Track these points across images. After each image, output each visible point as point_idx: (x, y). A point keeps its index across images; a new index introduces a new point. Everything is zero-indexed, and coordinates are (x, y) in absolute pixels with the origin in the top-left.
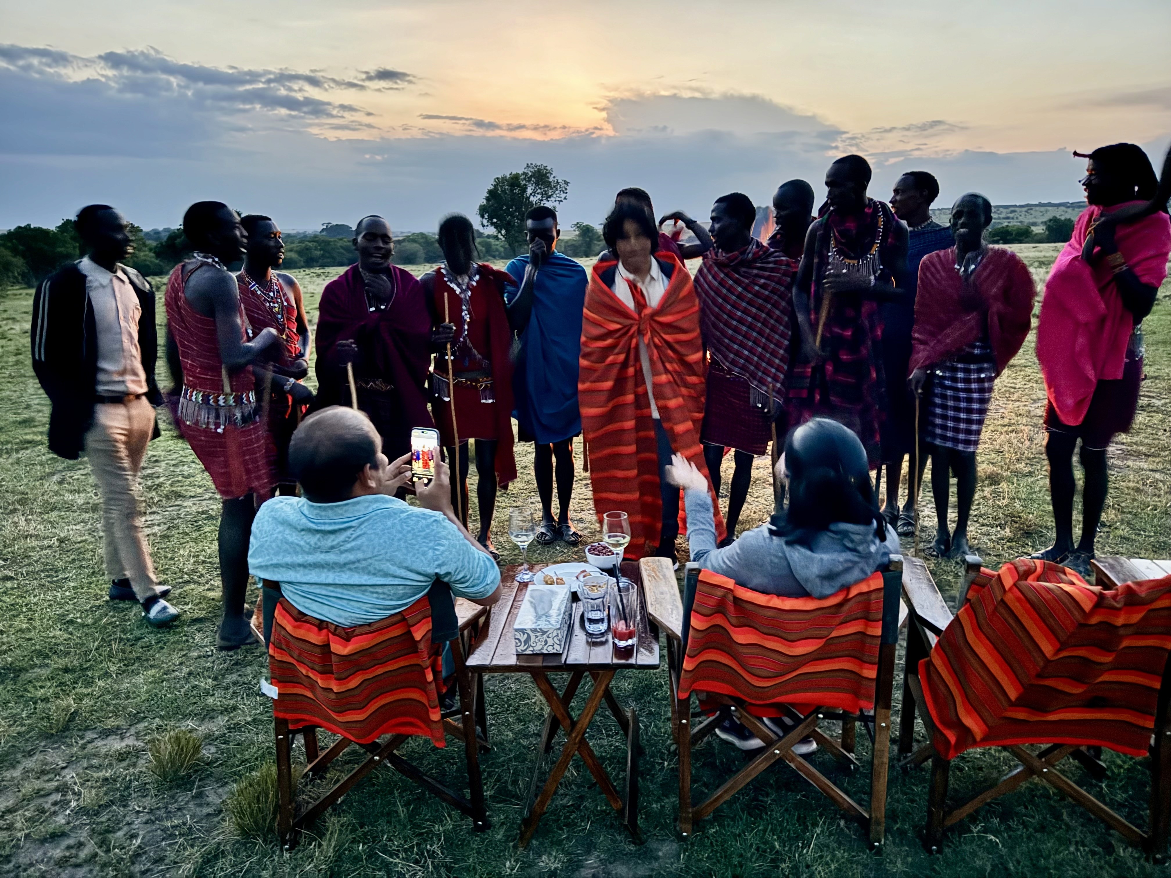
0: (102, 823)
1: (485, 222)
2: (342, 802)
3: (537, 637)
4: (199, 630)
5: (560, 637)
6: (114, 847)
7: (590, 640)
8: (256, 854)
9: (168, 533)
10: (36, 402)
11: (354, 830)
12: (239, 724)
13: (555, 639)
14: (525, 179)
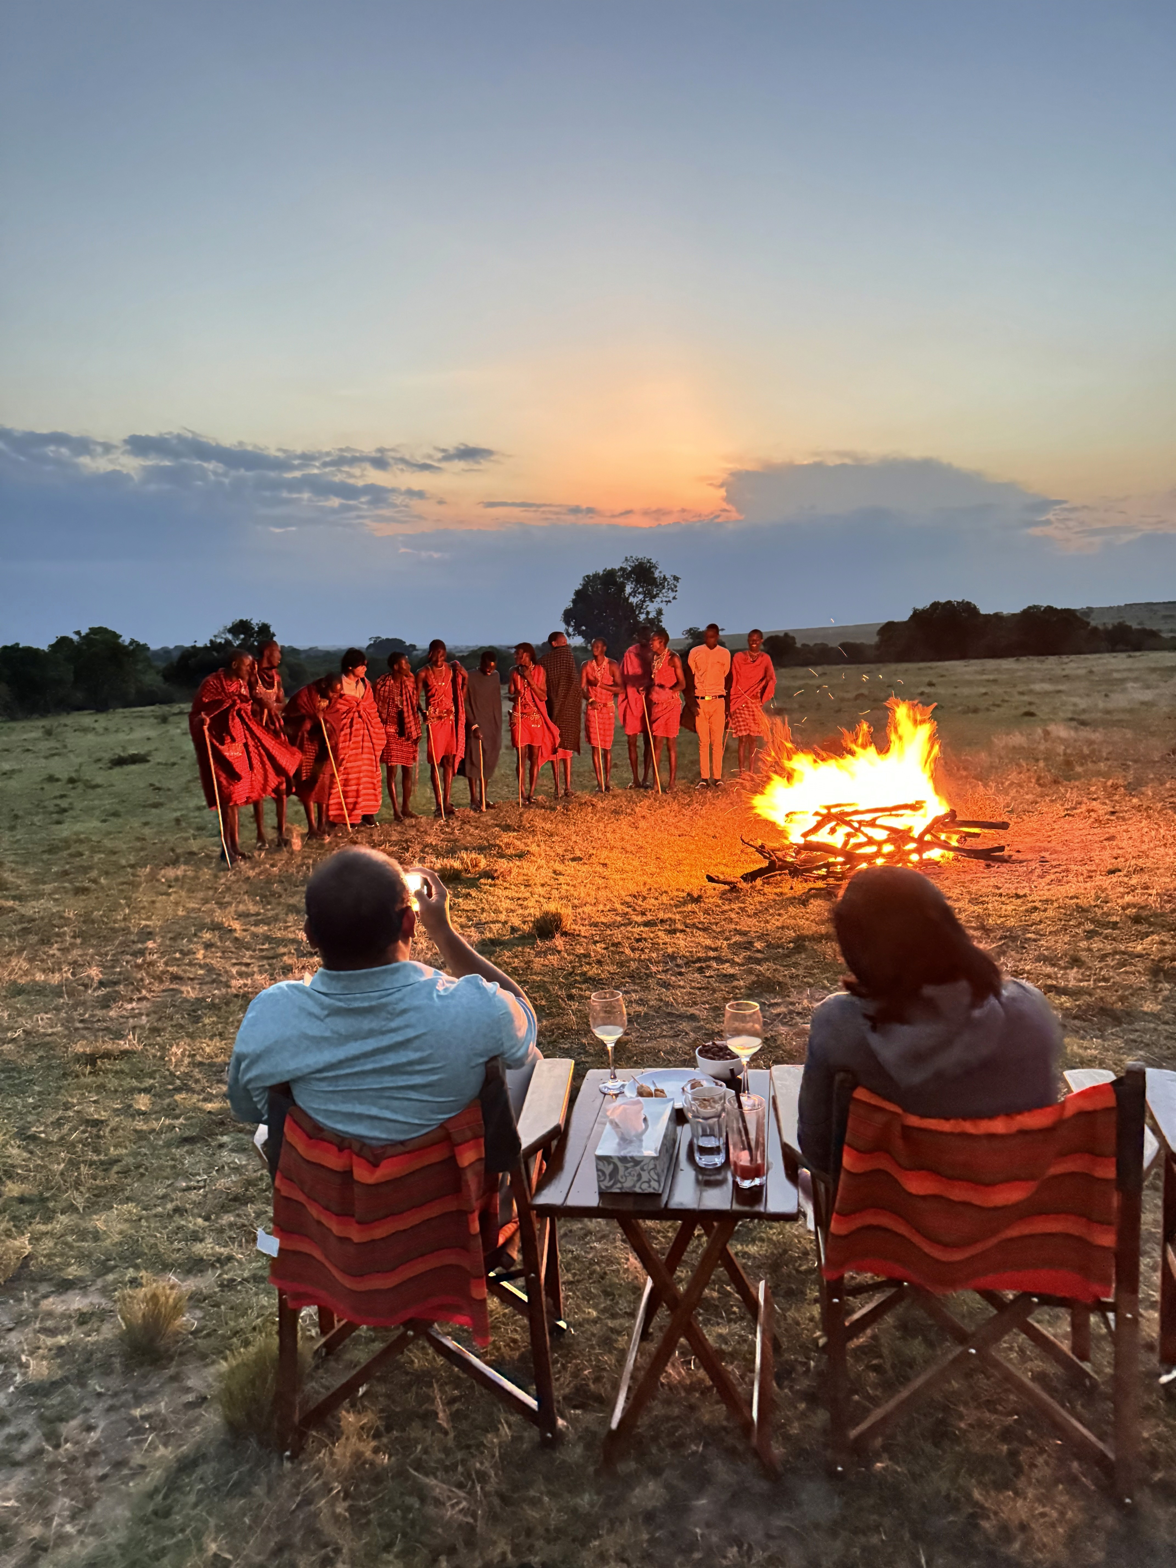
0: (53, 1406)
1: (571, 630)
2: (364, 1394)
3: (627, 1168)
4: (190, 1153)
5: (659, 1169)
6: (66, 1441)
7: (700, 1177)
8: (247, 1462)
9: (159, 1025)
10: (11, 858)
11: (377, 1436)
12: (235, 1280)
13: (652, 1173)
14: (622, 576)
